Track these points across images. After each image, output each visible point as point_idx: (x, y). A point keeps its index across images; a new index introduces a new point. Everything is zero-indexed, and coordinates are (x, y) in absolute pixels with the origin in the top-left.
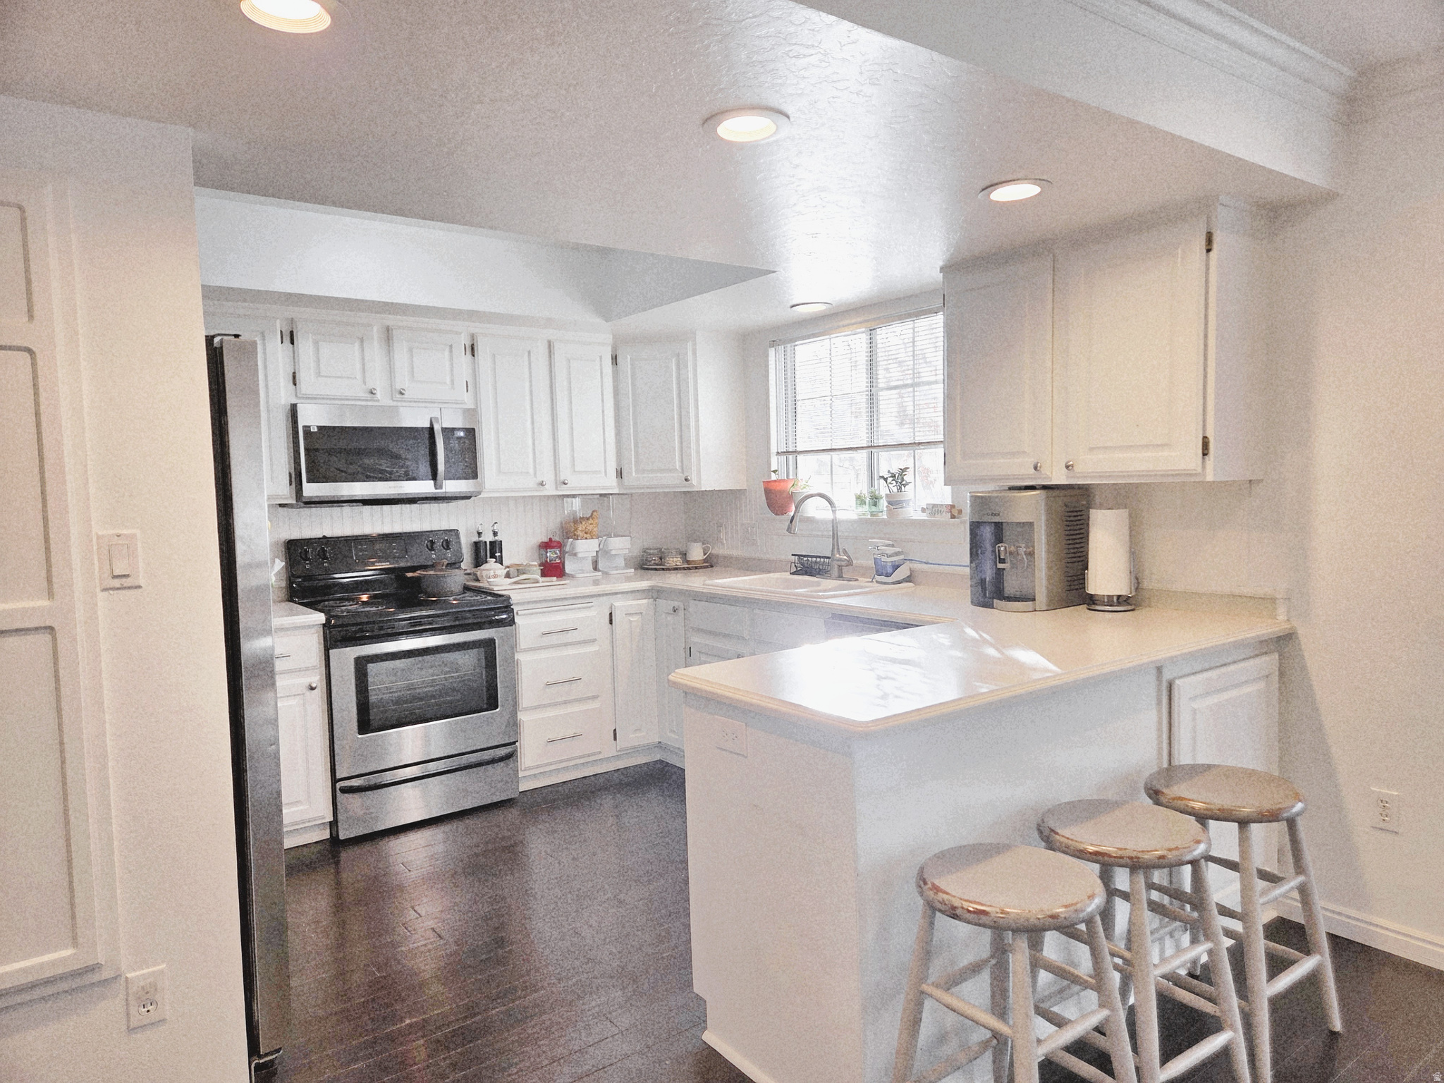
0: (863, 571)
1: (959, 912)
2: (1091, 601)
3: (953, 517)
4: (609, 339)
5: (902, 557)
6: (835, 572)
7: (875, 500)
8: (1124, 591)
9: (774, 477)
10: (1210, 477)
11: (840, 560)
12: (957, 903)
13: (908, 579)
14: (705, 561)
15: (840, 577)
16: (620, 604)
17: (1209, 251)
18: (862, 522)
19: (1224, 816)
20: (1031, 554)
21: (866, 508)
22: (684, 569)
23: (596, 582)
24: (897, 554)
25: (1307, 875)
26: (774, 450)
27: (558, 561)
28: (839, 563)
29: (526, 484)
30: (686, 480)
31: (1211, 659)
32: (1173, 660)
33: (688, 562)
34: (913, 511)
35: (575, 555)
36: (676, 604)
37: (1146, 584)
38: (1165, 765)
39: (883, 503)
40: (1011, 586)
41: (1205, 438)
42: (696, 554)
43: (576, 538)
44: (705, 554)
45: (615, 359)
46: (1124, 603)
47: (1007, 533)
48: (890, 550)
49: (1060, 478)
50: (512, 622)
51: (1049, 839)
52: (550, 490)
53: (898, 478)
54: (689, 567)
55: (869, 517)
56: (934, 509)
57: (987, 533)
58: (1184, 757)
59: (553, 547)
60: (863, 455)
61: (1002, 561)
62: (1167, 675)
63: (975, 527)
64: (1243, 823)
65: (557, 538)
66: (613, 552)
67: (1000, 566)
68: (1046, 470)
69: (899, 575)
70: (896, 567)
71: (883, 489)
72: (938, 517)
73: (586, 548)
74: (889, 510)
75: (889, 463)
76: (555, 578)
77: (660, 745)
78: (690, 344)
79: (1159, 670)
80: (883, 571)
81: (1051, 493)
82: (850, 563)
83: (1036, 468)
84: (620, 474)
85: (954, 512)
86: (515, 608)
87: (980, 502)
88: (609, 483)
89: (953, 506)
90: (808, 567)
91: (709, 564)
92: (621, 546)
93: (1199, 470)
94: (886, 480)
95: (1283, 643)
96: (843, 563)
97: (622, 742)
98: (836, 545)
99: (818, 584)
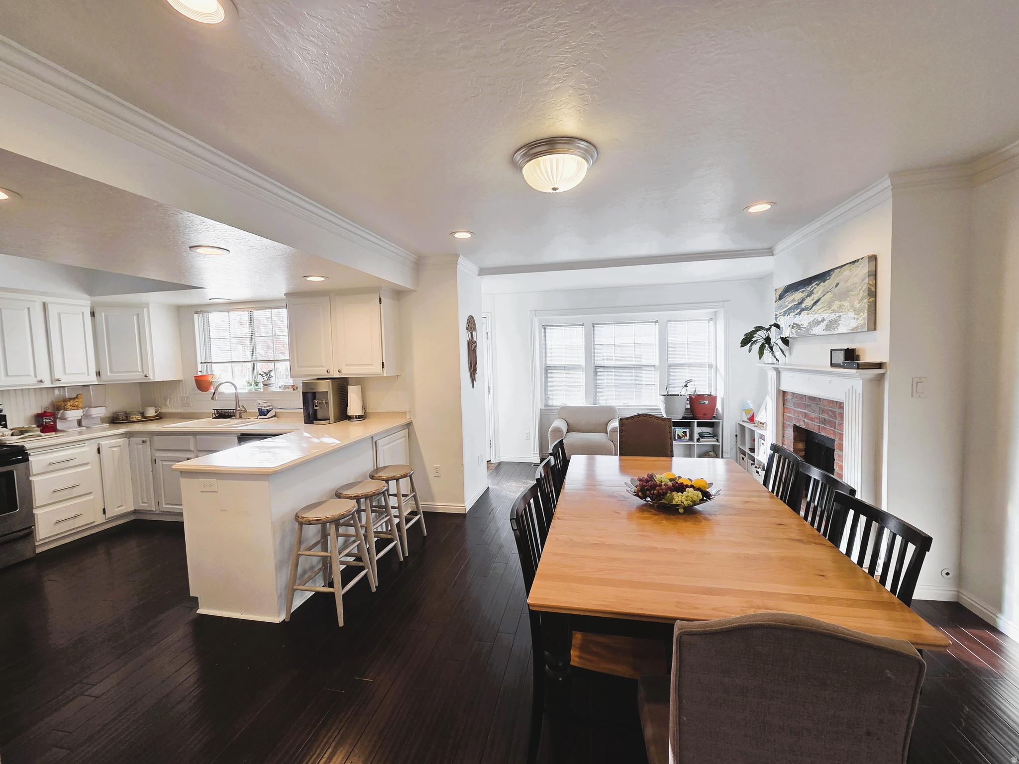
0: (252, 414)
1: (311, 522)
2: (350, 418)
3: (294, 390)
4: (88, 303)
5: (272, 407)
6: (238, 416)
7: (257, 384)
8: (360, 413)
9: (200, 374)
10: (385, 375)
11: (241, 410)
12: (311, 519)
13: (274, 416)
14: (156, 416)
15: (241, 418)
16: (104, 443)
17: (380, 303)
18: (250, 393)
19: (392, 479)
20: (327, 403)
21: (252, 387)
22: (143, 421)
23: (81, 433)
24: (269, 406)
25: (416, 492)
26: (199, 361)
27: (52, 423)
28: (240, 412)
29: (30, 381)
30: (146, 376)
31: (388, 433)
32: (377, 434)
33: (146, 418)
34: (275, 388)
35: (65, 419)
36: (144, 439)
37: (367, 411)
38: (376, 468)
39: (261, 385)
40: (319, 416)
41: (383, 362)
42: (151, 412)
43: (66, 409)
44: (156, 413)
45: (93, 314)
46: (361, 417)
47: (317, 396)
48: (265, 405)
49: (337, 375)
50: (27, 460)
51: (338, 496)
52: (47, 384)
53: (268, 374)
54: (146, 419)
55: (254, 391)
56: (286, 387)
57: (310, 396)
58: (381, 465)
59: (47, 416)
60: (249, 364)
61: (316, 406)
62: (374, 440)
63: (304, 394)
64: (397, 480)
65: (49, 411)
66: (93, 416)
67: (315, 408)
68: (331, 372)
69: (269, 415)
70: (268, 411)
71: (260, 379)
72: (287, 390)
73: (73, 415)
74: (264, 388)
75: (261, 368)
76: (54, 433)
77: (135, 512)
78: (145, 310)
79: (372, 437)
80: (262, 413)
81: (333, 381)
82: (245, 411)
83: (327, 372)
84: (98, 374)
85: (294, 388)
86: (29, 452)
87: (305, 384)
88: (92, 379)
89: (294, 386)
90: (222, 415)
91: (159, 417)
92: (99, 412)
93: (382, 373)
94: (262, 375)
95: (409, 425)
96: (242, 412)
97: (109, 514)
98: (237, 404)
99: (230, 422)
